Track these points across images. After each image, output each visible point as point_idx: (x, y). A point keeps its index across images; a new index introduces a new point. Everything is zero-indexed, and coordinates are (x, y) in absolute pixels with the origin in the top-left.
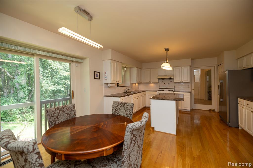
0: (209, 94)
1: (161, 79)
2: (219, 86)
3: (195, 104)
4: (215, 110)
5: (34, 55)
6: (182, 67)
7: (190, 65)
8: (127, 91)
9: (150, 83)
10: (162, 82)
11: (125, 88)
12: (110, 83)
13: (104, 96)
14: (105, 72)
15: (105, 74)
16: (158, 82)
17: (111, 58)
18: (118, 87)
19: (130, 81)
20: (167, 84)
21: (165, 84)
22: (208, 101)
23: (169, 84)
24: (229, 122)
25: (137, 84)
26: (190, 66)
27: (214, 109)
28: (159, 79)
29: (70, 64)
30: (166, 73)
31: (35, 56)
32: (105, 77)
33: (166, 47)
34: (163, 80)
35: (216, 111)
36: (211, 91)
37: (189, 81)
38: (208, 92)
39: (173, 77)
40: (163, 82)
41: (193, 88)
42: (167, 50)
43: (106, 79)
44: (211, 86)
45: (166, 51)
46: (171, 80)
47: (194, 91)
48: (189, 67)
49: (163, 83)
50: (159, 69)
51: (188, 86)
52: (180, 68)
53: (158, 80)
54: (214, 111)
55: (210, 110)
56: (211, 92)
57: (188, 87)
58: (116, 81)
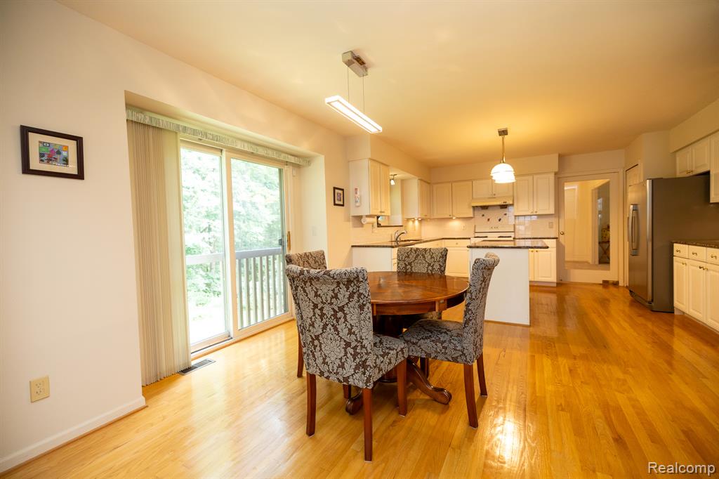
0: (603, 249)
1: (480, 209)
2: (628, 218)
4: (618, 282)
5: (221, 151)
6: (535, 177)
7: (557, 170)
8: (398, 239)
9: (450, 219)
10: (481, 216)
11: (391, 231)
12: (367, 216)
13: (353, 246)
14: (356, 189)
15: (356, 193)
16: (472, 216)
17: (370, 156)
18: (378, 227)
19: (403, 213)
20: (494, 221)
21: (489, 220)
22: (600, 265)
23: (500, 220)
24: (652, 300)
25: (417, 222)
26: (556, 174)
27: (616, 280)
28: (474, 208)
29: (280, 171)
30: (494, 193)
31: (224, 153)
32: (356, 202)
33: (502, 127)
34: (484, 212)
35: (621, 284)
36: (609, 239)
37: (552, 211)
38: (599, 243)
39: (511, 203)
40: (483, 215)
41: (562, 229)
42: (503, 133)
43: (358, 206)
44: (609, 227)
45: (500, 135)
46: (504, 211)
47: (565, 237)
48: (552, 176)
49: (485, 219)
50: (474, 182)
51: (550, 223)
52: (530, 178)
53: (472, 210)
54: (616, 284)
55: (606, 284)
56: (608, 242)
57: (551, 227)
58: (379, 210)
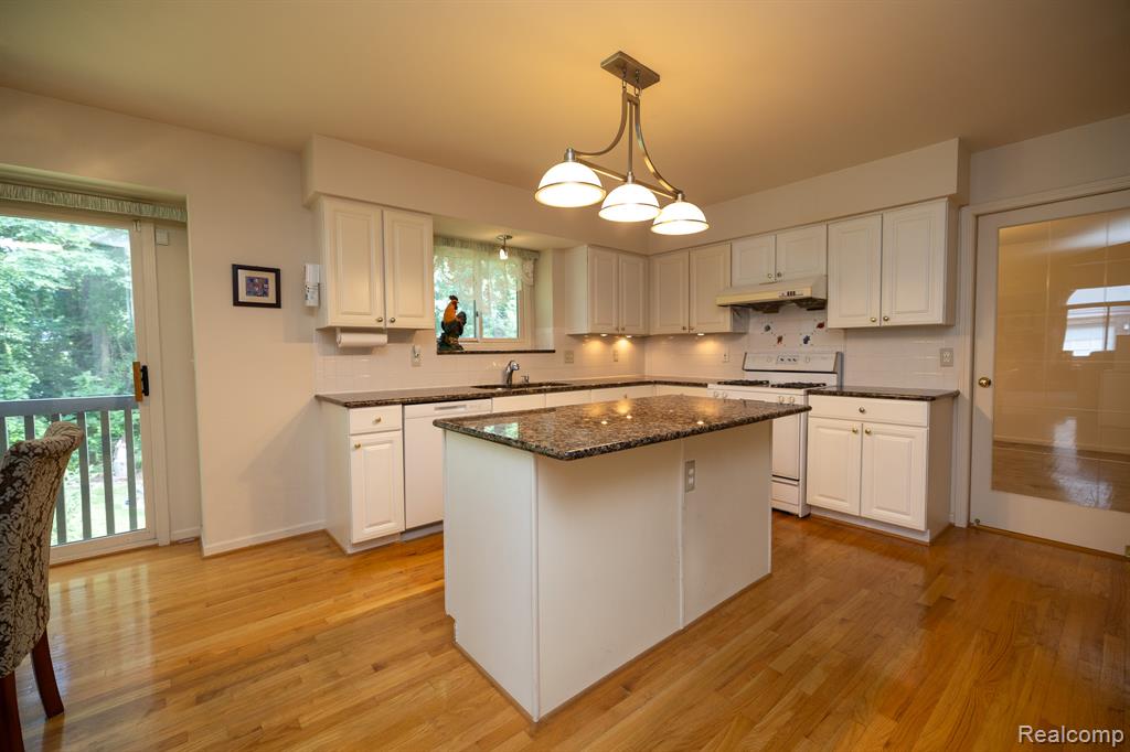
1: (761, 313)
3: (1002, 495)
6: (890, 218)
9: (695, 337)
10: (763, 329)
12: (343, 331)
16: (733, 329)
19: (559, 323)
20: (793, 344)
21: (780, 339)
23: (806, 340)
26: (952, 203)
28: (734, 308)
34: (769, 317)
37: (937, 318)
39: (806, 293)
40: (768, 328)
41: (985, 369)
43: (311, 307)
46: (820, 317)
47: (995, 393)
49: (770, 338)
50: (734, 246)
51: (942, 351)
52: (875, 221)
53: (728, 314)
57: (946, 362)
58: (374, 317)
